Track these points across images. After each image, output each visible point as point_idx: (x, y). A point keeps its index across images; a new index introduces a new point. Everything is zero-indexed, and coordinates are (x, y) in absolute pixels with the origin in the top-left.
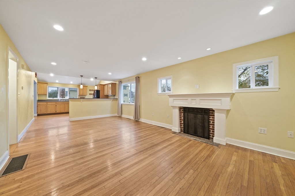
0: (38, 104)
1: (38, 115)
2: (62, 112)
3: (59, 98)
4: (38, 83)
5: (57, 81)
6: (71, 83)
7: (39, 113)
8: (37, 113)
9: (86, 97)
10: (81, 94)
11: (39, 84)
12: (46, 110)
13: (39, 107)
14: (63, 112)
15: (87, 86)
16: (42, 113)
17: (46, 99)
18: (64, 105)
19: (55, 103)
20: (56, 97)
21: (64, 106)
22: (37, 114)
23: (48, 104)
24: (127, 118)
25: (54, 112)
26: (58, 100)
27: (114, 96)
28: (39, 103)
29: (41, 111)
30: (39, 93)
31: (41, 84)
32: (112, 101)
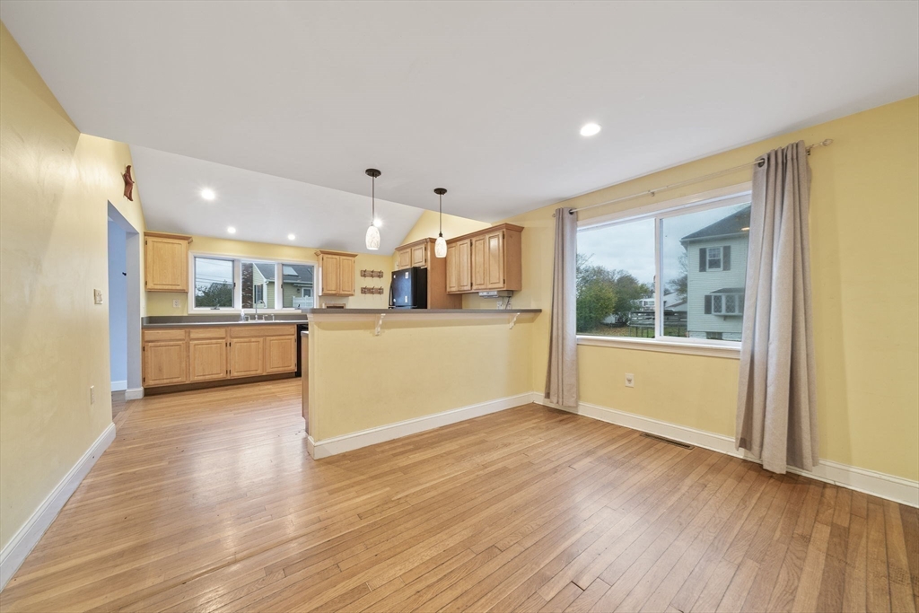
0: (147, 338)
1: (150, 392)
2: (253, 373)
3: (238, 307)
4: (146, 234)
5: (232, 230)
6: (292, 237)
7: (151, 383)
8: (144, 380)
9: (351, 304)
10: (332, 289)
11: (150, 240)
12: (184, 365)
13: (149, 353)
14: (259, 372)
15: (354, 256)
16: (165, 382)
17: (185, 314)
18: (265, 341)
19: (223, 330)
20: (229, 303)
21: (261, 345)
22: (141, 389)
23: (193, 336)
24: (647, 435)
25: (222, 376)
26: (237, 317)
27: (509, 294)
28: (151, 334)
29: (160, 370)
30: (150, 286)
31: (160, 240)
32: (515, 323)
